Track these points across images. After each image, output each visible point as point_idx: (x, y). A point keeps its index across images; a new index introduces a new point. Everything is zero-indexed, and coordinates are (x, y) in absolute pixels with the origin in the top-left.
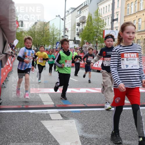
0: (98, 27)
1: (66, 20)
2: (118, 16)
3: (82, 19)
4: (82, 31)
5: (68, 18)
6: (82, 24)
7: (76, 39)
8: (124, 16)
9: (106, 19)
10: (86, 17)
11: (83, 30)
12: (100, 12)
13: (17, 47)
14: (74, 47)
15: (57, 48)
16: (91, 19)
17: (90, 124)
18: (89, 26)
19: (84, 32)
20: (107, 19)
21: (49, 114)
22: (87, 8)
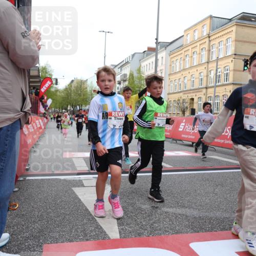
3: (123, 77)
6: (124, 82)
8: (168, 74)
10: (127, 75)
12: (142, 69)
13: (52, 108)
16: (133, 77)
18: (131, 84)
21: (82, 180)
22: (129, 65)
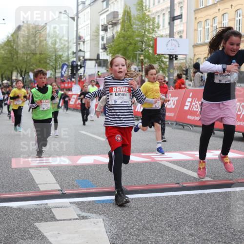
0: (145, 32)
1: (79, 20)
2: (181, 10)
3: (111, 17)
4: (113, 42)
5: (84, 15)
6: (113, 27)
7: (101, 57)
8: (194, 9)
9: (159, 16)
10: (119, 13)
11: (115, 38)
12: (146, 3)
14: (97, 72)
15: (62, 76)
16: (130, 17)
17: (133, 226)
18: (126, 30)
19: (117, 44)
20: (161, 16)
21: (50, 209)
